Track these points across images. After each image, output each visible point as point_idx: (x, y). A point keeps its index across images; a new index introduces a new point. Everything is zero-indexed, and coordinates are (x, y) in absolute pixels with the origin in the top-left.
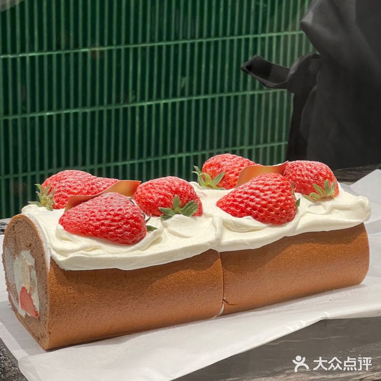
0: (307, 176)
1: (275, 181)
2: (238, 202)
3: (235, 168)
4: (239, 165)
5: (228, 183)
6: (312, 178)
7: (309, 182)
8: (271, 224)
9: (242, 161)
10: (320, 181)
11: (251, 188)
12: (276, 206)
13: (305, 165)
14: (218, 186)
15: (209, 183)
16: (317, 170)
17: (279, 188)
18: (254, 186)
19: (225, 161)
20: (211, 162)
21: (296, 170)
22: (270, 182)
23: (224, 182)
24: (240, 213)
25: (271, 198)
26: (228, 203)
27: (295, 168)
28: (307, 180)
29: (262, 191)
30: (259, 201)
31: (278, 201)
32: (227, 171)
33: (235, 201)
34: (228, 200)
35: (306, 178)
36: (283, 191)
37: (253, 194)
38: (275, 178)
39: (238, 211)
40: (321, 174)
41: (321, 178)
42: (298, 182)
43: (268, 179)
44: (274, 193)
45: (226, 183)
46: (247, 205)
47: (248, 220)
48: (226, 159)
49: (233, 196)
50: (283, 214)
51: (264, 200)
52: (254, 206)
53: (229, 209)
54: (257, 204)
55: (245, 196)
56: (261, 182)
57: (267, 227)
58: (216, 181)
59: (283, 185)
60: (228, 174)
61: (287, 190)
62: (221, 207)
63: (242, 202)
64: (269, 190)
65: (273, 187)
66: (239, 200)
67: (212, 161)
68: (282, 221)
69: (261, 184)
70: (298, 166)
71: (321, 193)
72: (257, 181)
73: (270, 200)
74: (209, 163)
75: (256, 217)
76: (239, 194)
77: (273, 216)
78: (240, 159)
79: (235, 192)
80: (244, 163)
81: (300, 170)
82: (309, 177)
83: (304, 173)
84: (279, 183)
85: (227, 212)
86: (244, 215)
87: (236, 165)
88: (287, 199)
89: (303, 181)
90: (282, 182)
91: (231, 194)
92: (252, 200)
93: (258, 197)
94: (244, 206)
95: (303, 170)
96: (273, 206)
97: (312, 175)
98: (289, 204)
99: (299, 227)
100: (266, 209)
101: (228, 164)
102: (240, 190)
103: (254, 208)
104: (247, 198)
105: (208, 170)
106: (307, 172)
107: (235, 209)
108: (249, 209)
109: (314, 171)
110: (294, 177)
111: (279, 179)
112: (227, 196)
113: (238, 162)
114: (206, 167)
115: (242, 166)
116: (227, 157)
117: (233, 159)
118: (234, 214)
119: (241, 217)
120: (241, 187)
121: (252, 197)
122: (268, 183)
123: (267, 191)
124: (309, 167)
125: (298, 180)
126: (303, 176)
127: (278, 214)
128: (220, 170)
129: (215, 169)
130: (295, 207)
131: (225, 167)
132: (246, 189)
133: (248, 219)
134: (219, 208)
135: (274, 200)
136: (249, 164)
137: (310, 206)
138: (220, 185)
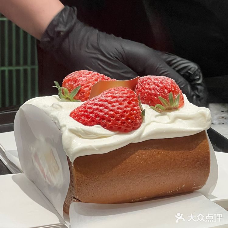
0: (153, 90)
1: (122, 94)
2: (89, 112)
3: (89, 82)
4: (93, 80)
5: (84, 96)
6: (158, 92)
7: (155, 95)
8: (118, 132)
9: (96, 76)
10: (165, 94)
11: (101, 100)
12: (122, 116)
13: (153, 80)
14: (75, 98)
15: (67, 96)
16: (163, 84)
17: (125, 100)
18: (103, 98)
19: (82, 76)
20: (69, 77)
21: (145, 84)
22: (118, 94)
23: (80, 95)
24: (90, 122)
25: (118, 108)
26: (79, 113)
27: (145, 82)
28: (154, 93)
29: (110, 103)
30: (107, 112)
31: (124, 112)
32: (82, 85)
33: (86, 111)
34: (80, 111)
35: (153, 91)
36: (129, 103)
37: (102, 105)
38: (122, 91)
39: (89, 120)
40: (166, 88)
41: (166, 91)
42: (145, 95)
43: (116, 92)
44: (121, 104)
45: (81, 96)
46: (97, 116)
47: (97, 129)
48: (83, 75)
49: (85, 107)
50: (129, 123)
51: (111, 110)
52: (102, 116)
53: (80, 118)
54: (105, 114)
55: (96, 107)
56: (110, 94)
57: (115, 134)
58: (73, 94)
59: (129, 97)
60: (83, 88)
61: (133, 101)
62: (73, 117)
63: (92, 113)
64: (117, 101)
65: (120, 99)
66: (90, 110)
67: (71, 76)
68: (128, 129)
69: (109, 96)
70: (146, 80)
71: (166, 104)
72: (107, 94)
73: (117, 110)
74: (68, 78)
75: (104, 126)
76: (90, 106)
77: (120, 125)
78: (95, 74)
79: (86, 104)
80: (98, 78)
81: (148, 84)
82: (156, 91)
83: (151, 87)
84: (126, 95)
85: (79, 122)
86: (94, 124)
87: (91, 80)
88: (132, 110)
89: (150, 94)
90: (128, 95)
91: (84, 105)
92: (101, 111)
93: (106, 108)
94: (93, 116)
95: (150, 84)
96: (119, 116)
97: (158, 88)
98: (135, 114)
99: (144, 134)
100: (114, 119)
101: (84, 79)
102: (91, 102)
103: (103, 118)
104: (97, 109)
105: (67, 84)
106: (154, 86)
107: (86, 119)
108: (98, 118)
109: (160, 85)
110: (143, 90)
111: (126, 92)
112: (80, 107)
113: (93, 77)
114: (65, 82)
115: (96, 80)
116: (83, 73)
117: (88, 74)
118: (85, 124)
119: (92, 125)
120: (92, 99)
121: (102, 108)
122: (115, 95)
123: (115, 102)
124: (156, 81)
125: (146, 92)
126: (150, 89)
127: (124, 123)
128: (77, 84)
129: (73, 83)
130: (140, 117)
131: (80, 82)
132: (96, 101)
133: (98, 127)
134: (71, 118)
135: (120, 111)
136: (103, 79)
137: (156, 116)
138: (76, 97)
